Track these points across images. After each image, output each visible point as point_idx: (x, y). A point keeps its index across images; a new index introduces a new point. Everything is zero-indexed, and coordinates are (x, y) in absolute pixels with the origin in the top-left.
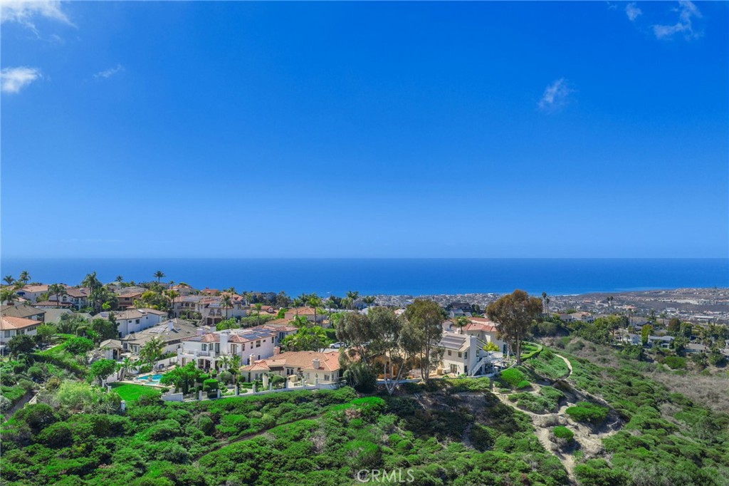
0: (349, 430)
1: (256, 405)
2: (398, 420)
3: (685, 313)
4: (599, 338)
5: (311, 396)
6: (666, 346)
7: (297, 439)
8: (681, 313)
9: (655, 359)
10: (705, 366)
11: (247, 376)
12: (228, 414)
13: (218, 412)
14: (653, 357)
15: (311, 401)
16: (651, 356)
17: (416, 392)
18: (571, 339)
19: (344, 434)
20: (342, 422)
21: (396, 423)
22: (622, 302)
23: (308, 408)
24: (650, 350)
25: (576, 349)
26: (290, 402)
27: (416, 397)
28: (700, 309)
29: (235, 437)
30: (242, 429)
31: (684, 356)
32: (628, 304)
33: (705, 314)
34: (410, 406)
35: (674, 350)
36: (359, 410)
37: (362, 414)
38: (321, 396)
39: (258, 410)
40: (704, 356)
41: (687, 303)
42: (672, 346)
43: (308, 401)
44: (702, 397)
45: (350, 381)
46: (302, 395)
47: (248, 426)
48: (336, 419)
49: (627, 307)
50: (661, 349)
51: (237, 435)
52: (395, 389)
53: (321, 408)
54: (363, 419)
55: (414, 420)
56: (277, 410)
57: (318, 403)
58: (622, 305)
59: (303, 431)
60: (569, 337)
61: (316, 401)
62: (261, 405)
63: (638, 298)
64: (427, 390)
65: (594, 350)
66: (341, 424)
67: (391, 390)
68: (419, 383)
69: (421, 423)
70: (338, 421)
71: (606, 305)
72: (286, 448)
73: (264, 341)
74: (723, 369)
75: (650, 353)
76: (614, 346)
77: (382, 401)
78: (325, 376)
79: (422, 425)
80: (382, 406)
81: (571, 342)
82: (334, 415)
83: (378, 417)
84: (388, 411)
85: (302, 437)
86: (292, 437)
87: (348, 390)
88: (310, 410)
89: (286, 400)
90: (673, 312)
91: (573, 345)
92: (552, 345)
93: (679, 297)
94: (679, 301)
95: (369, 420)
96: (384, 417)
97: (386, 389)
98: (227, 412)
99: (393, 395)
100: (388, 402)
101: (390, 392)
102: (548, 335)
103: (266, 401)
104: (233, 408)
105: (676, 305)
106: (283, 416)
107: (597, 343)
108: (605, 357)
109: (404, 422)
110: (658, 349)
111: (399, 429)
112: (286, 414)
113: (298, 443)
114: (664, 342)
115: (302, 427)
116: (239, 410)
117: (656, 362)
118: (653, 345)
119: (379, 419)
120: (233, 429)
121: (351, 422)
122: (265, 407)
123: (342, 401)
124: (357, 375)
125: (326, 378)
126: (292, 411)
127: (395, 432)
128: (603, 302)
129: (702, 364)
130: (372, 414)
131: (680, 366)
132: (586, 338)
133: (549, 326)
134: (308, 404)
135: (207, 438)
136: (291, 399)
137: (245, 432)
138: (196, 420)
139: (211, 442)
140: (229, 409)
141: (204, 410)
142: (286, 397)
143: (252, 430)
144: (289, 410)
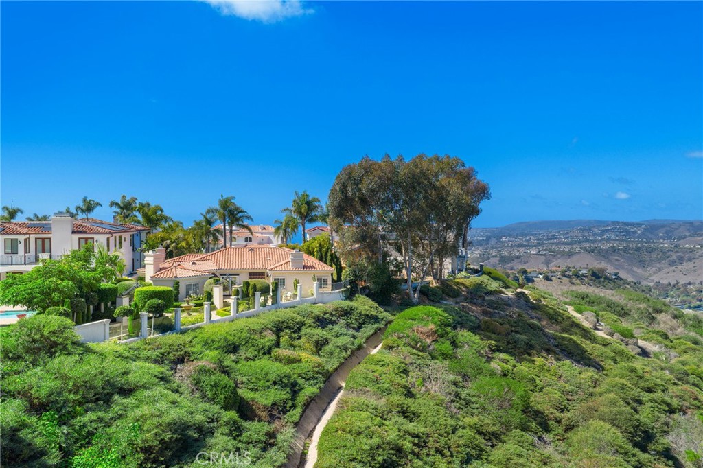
12: (237, 361)
13: (219, 360)
20: (424, 351)
37: (437, 334)
48: (413, 347)
67: (416, 298)
70: (419, 350)
82: (406, 341)
83: (455, 335)
101: (414, 301)
106: (324, 354)
134: (336, 328)
135: (254, 429)
136: (309, 321)
137: (302, 397)
138: (186, 385)
139: (272, 435)
140: (234, 349)
141: (181, 360)
142: (299, 319)
143: (309, 390)
144: (326, 342)
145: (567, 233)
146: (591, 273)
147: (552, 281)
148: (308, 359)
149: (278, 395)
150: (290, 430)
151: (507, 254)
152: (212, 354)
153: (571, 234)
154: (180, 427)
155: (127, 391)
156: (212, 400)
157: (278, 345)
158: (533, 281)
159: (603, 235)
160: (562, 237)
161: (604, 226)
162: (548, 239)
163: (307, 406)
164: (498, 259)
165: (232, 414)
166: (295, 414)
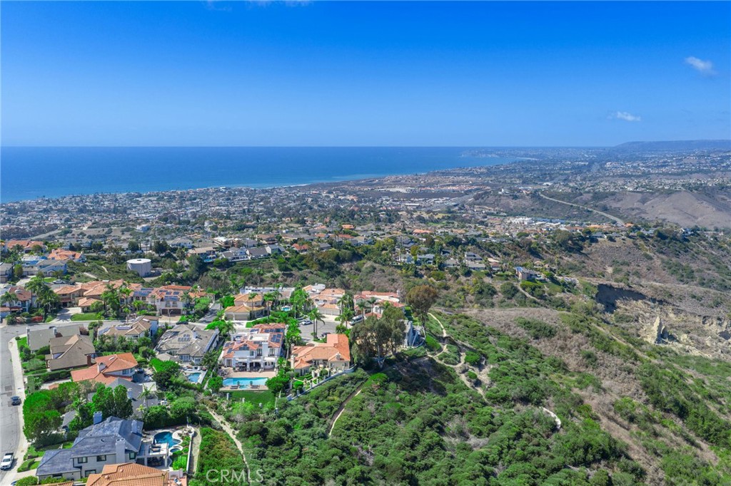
0: (379, 397)
2: (397, 385)
3: (397, 201)
4: (385, 260)
6: (430, 263)
7: (361, 409)
8: (394, 201)
9: (425, 274)
10: (457, 277)
11: (299, 372)
14: (423, 272)
15: (348, 383)
16: (422, 272)
17: (394, 364)
18: (364, 264)
19: (379, 400)
20: (373, 393)
21: (397, 388)
22: (345, 193)
24: (420, 267)
25: (370, 272)
26: (340, 386)
27: (395, 368)
28: (408, 197)
30: (331, 410)
31: (443, 270)
32: (350, 194)
33: (412, 202)
34: (397, 375)
35: (437, 266)
36: (378, 384)
37: (380, 386)
38: (351, 378)
40: (457, 269)
41: (398, 192)
42: (435, 262)
44: (502, 327)
45: (360, 365)
46: (342, 380)
48: (370, 392)
49: (350, 197)
50: (428, 265)
54: (382, 389)
55: (403, 383)
57: (352, 383)
58: (345, 196)
59: (361, 404)
60: (362, 262)
61: (350, 382)
63: (357, 188)
64: (398, 361)
65: (384, 271)
66: (374, 395)
68: (392, 358)
69: (407, 384)
71: (332, 196)
72: (361, 416)
74: (469, 278)
75: (421, 270)
76: (395, 266)
77: (384, 375)
79: (409, 386)
80: (386, 378)
81: (365, 266)
82: (368, 390)
83: (387, 385)
84: (390, 381)
85: (362, 407)
86: (359, 409)
87: (362, 371)
88: (351, 388)
89: (337, 385)
90: (387, 200)
91: (367, 268)
92: (351, 269)
93: (390, 186)
94: (391, 190)
95: (385, 389)
96: (390, 385)
98: (317, 401)
101: (381, 367)
102: (347, 262)
103: (329, 388)
105: (389, 194)
106: (342, 396)
107: (384, 265)
108: (393, 277)
109: (400, 386)
110: (426, 266)
111: (400, 391)
112: (342, 394)
114: (429, 259)
115: (359, 402)
116: (322, 398)
117: (425, 277)
118: (422, 263)
119: (389, 387)
121: (378, 392)
122: (331, 393)
125: (346, 365)
126: (345, 392)
128: (329, 193)
129: (456, 276)
130: (384, 385)
131: (442, 278)
132: (375, 262)
133: (347, 254)
134: (348, 385)
135: (322, 420)
136: (339, 384)
137: (333, 411)
138: (308, 410)
139: (325, 421)
140: (317, 398)
141: (307, 403)
142: (336, 383)
143: (336, 409)
144: (343, 391)
145: (681, 160)
146: (656, 234)
147: (615, 241)
148: (337, 399)
149: (327, 411)
150: (329, 420)
151: (601, 190)
152: (313, 401)
153: (685, 161)
154: (309, 422)
155: (299, 414)
156: (313, 414)
157: (329, 395)
158: (597, 241)
159: (723, 163)
160: (674, 164)
161: (725, 152)
162: (658, 167)
163: (334, 413)
164: (591, 195)
165: (317, 417)
166: (331, 416)
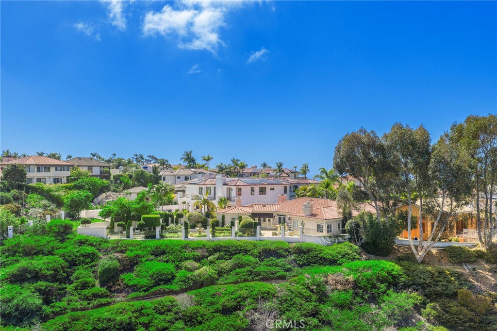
0: (325, 308)
1: (198, 253)
2: (424, 304)
5: (286, 250)
7: (226, 311)
12: (152, 260)
13: (137, 256)
15: (285, 257)
17: (465, 262)
19: (314, 314)
20: (317, 293)
21: (418, 308)
23: (277, 266)
26: (252, 255)
27: (465, 270)
29: (142, 294)
30: (157, 284)
34: (449, 281)
36: (351, 278)
37: (356, 285)
38: (300, 251)
39: (198, 259)
43: (280, 256)
45: (355, 235)
46: (272, 248)
47: (168, 281)
48: (308, 288)
51: (145, 291)
52: (429, 253)
53: (296, 269)
54: (357, 294)
55: (454, 306)
56: (226, 264)
57: (295, 260)
59: (245, 299)
61: (293, 257)
62: (206, 254)
64: (488, 261)
66: (314, 297)
67: (420, 255)
68: (473, 249)
69: (470, 315)
70: (312, 291)
72: (200, 323)
73: (273, 189)
77: (396, 268)
78: (318, 226)
79: (471, 320)
80: (394, 277)
82: (307, 281)
83: (384, 293)
84: (406, 286)
85: (238, 307)
86: (219, 306)
87: (347, 247)
88: (278, 269)
89: (246, 252)
95: (366, 297)
96: (394, 295)
97: (413, 253)
98: (153, 257)
99: (423, 262)
100: (408, 272)
101: (417, 257)
103: (217, 249)
104: (163, 253)
106: (232, 273)
109: (434, 308)
111: (423, 319)
112: (238, 270)
113: (223, 318)
115: (244, 293)
116: (171, 257)
119: (385, 298)
120: (145, 282)
121: (334, 295)
122: (211, 258)
123: (333, 262)
124: (365, 227)
125: (319, 228)
126: (249, 268)
127: (414, 325)
130: (374, 286)
134: (278, 260)
